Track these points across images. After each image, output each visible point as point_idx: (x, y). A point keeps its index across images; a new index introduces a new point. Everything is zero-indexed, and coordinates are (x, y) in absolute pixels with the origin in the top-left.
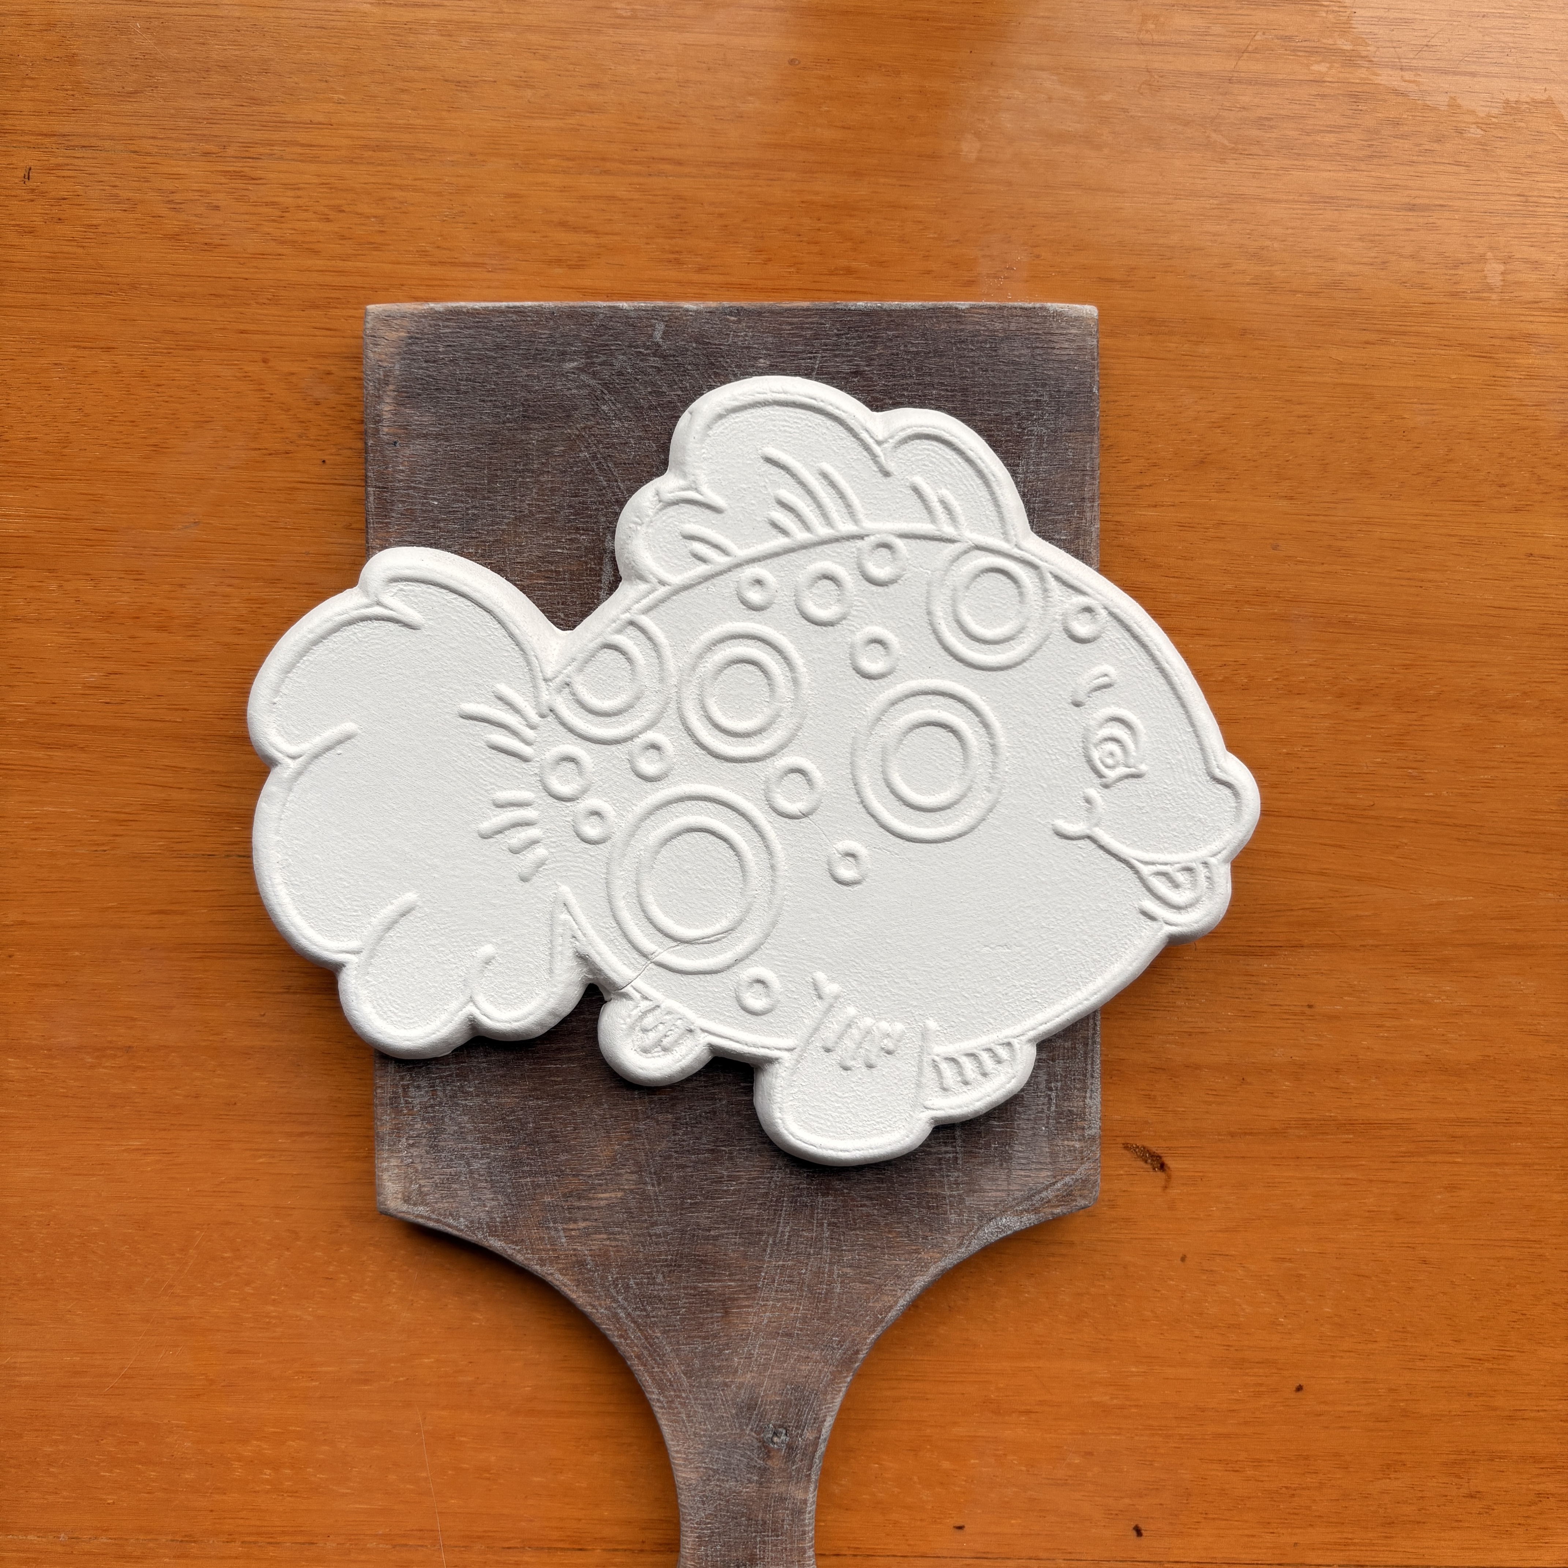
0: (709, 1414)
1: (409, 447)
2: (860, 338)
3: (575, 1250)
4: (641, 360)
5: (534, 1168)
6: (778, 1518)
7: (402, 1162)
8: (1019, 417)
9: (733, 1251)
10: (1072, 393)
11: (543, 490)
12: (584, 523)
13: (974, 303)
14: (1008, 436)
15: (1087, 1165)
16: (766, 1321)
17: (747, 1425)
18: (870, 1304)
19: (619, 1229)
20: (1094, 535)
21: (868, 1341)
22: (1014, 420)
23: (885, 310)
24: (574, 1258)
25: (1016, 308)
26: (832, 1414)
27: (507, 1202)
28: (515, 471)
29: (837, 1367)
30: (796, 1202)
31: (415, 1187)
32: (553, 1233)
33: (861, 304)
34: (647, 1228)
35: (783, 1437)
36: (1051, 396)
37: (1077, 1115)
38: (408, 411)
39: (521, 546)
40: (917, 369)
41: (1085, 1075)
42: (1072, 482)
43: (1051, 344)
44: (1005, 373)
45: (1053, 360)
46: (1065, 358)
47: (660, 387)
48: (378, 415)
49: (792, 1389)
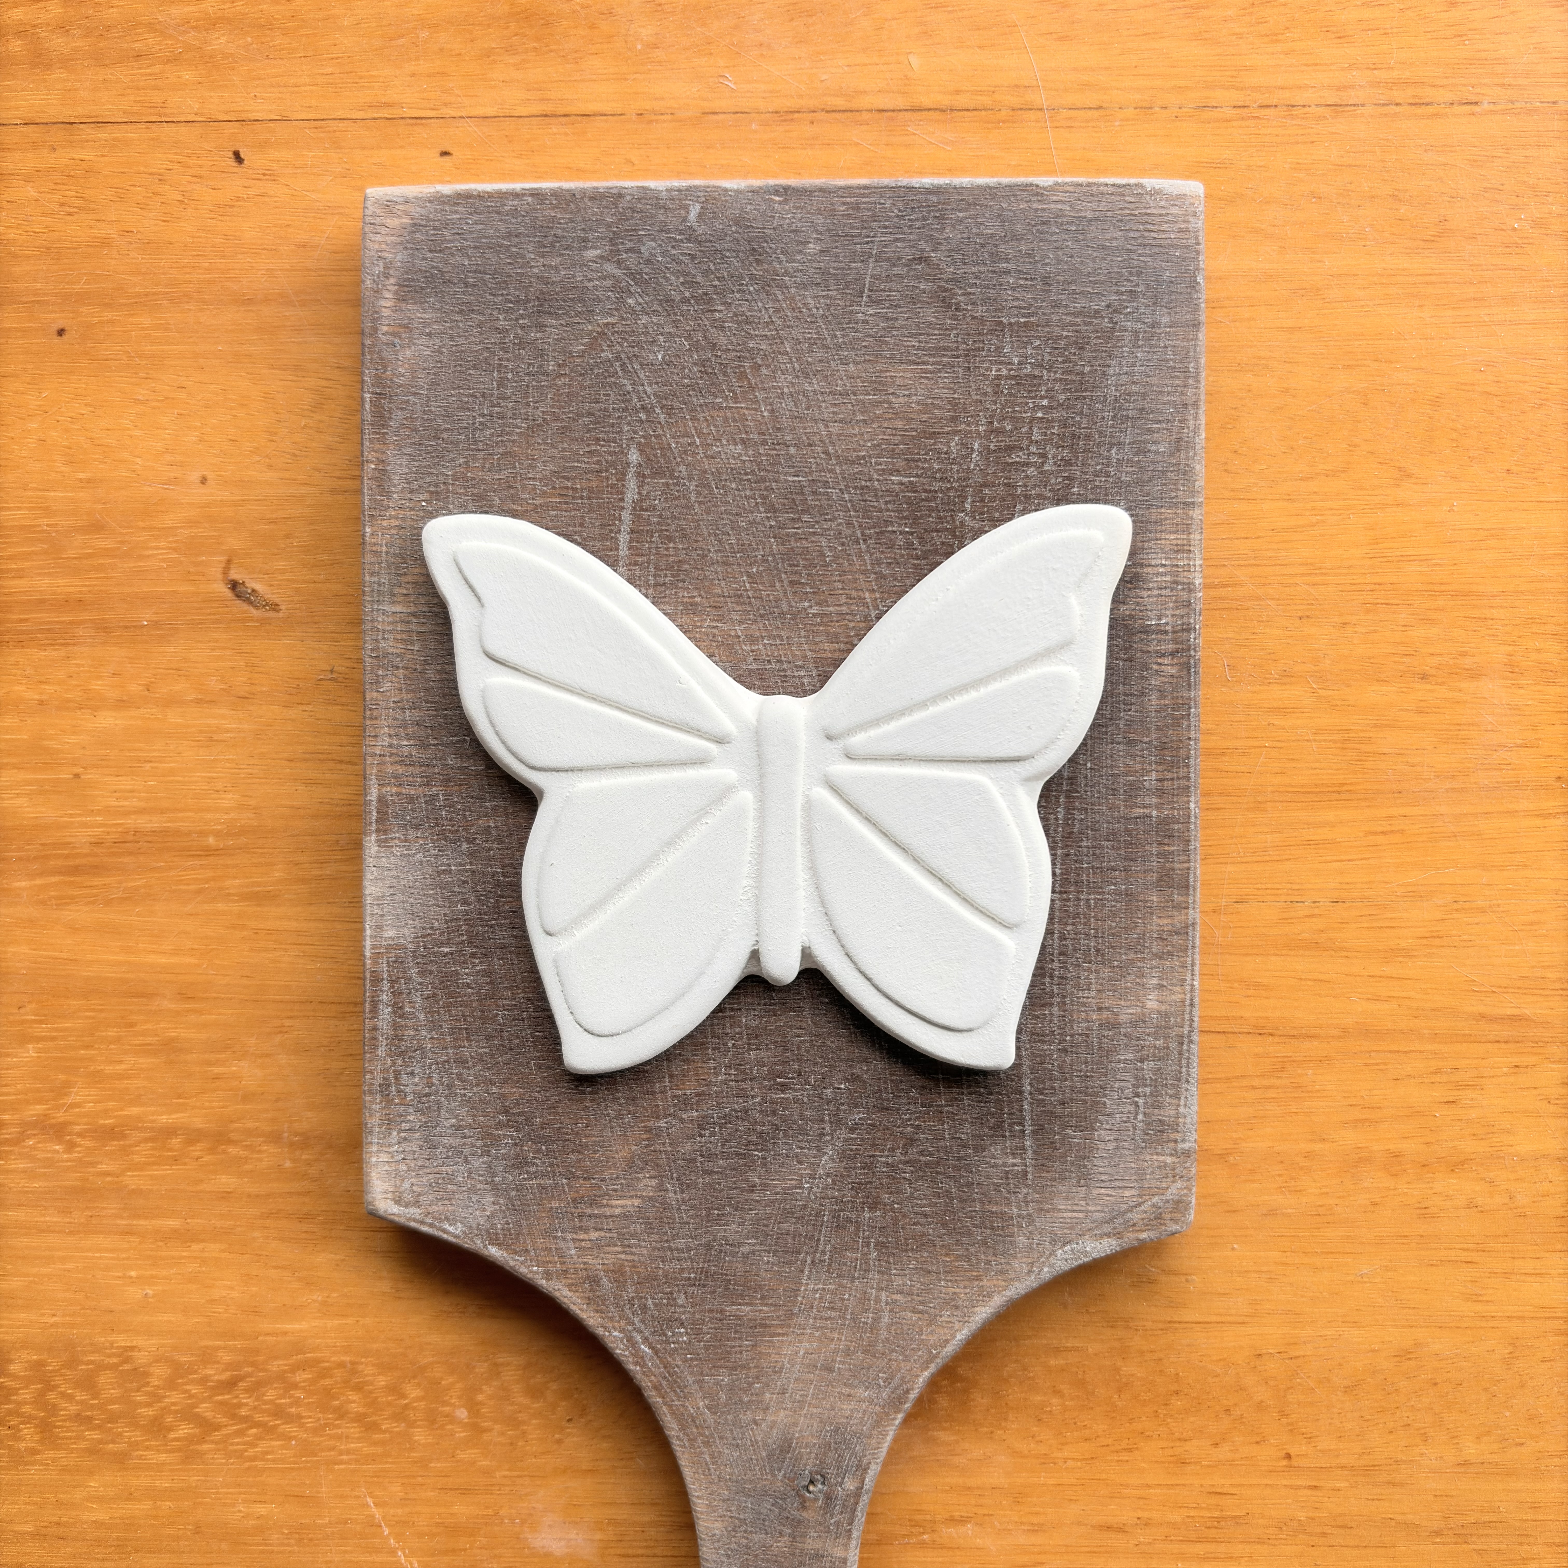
0: (736, 1454)
1: (409, 348)
2: (925, 219)
3: (585, 1263)
4: (673, 247)
5: (540, 1169)
7: (392, 1157)
8: (1110, 310)
9: (766, 1271)
10: (1172, 282)
11: (559, 395)
12: (605, 432)
13: (1056, 179)
14: (1097, 331)
15: (1179, 1184)
16: (802, 1352)
17: (779, 1470)
18: (924, 1337)
20: (1198, 447)
21: (921, 1379)
22: (1104, 313)
23: (955, 188)
24: (585, 1273)
25: (1107, 185)
26: (878, 1461)
27: (510, 1206)
28: (527, 374)
29: (884, 1407)
30: (838, 1217)
31: (406, 1185)
32: (561, 1243)
33: (927, 181)
34: (667, 1241)
35: (819, 1486)
36: (1147, 286)
37: (1169, 1126)
38: (409, 307)
39: (533, 459)
40: (991, 255)
41: (1179, 1080)
42: (1172, 385)
43: (1149, 227)
44: (1094, 259)
45: (1151, 245)
46: (1165, 242)
47: (694, 276)
48: (376, 312)
49: (832, 1430)
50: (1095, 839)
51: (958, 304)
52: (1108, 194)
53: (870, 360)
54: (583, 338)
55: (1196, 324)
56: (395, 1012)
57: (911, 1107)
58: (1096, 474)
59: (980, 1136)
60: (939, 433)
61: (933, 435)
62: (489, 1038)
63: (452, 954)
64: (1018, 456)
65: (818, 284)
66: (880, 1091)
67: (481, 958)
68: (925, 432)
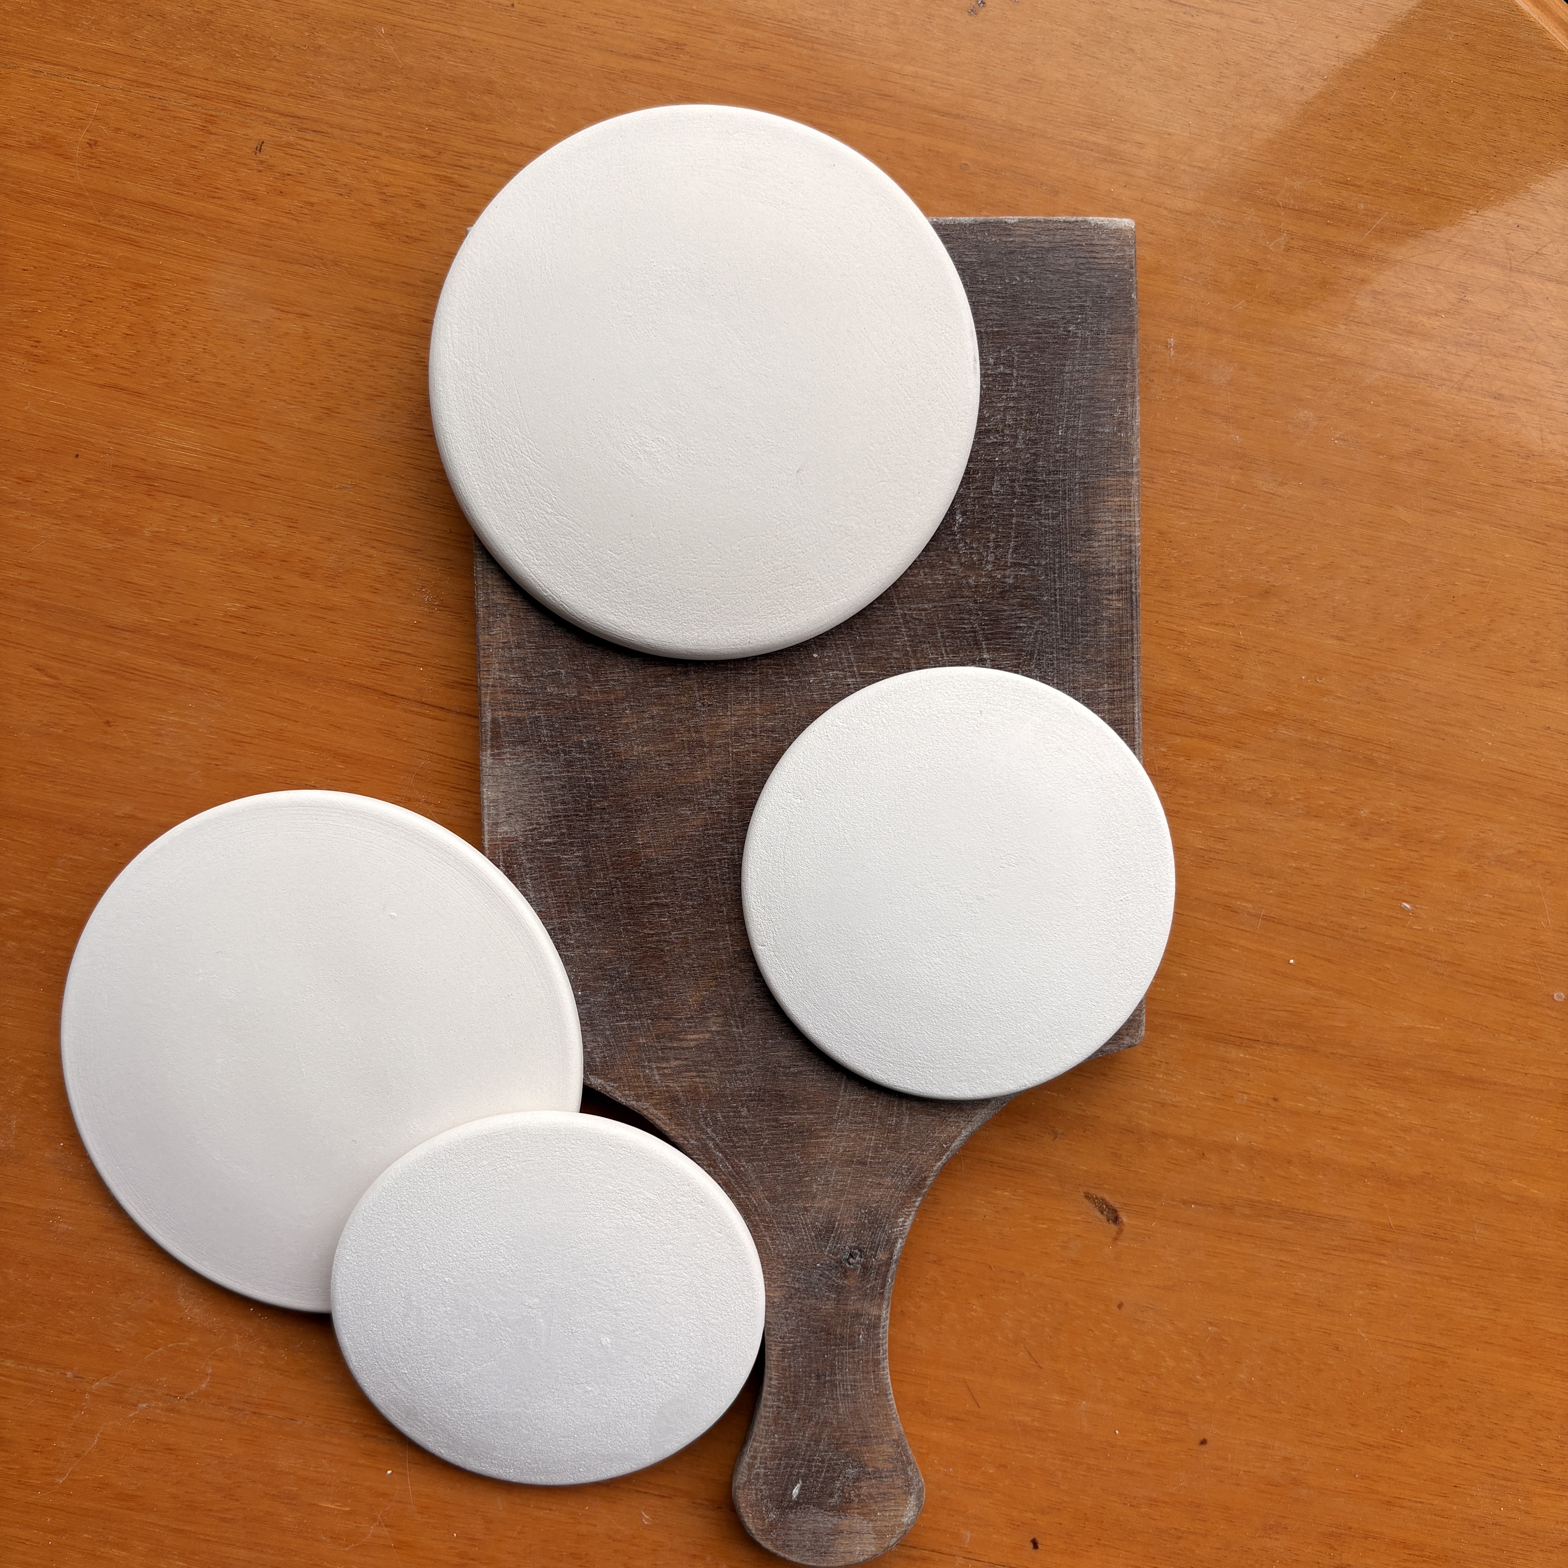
0: (791, 1236)
3: (667, 1086)
5: (630, 1012)
6: (855, 1332)
8: (1065, 321)
9: (811, 1087)
10: (1112, 298)
13: (1020, 217)
14: (1055, 338)
16: (841, 1151)
17: (826, 1247)
18: (936, 1135)
19: (708, 1067)
20: (1135, 428)
21: (935, 1168)
22: (1060, 324)
23: (941, 225)
24: (667, 1095)
25: (1059, 222)
26: (904, 1236)
27: (606, 1043)
29: (906, 1192)
32: (648, 1071)
34: (733, 1066)
35: (858, 1258)
36: (1094, 303)
42: (1114, 380)
43: (1094, 255)
44: (1051, 281)
45: (1095, 269)
46: (1106, 267)
49: (865, 1213)
52: (1061, 229)
55: (1131, 332)
58: (1057, 451)
62: (586, 909)
63: (554, 843)
64: (996, 438)
67: (578, 846)
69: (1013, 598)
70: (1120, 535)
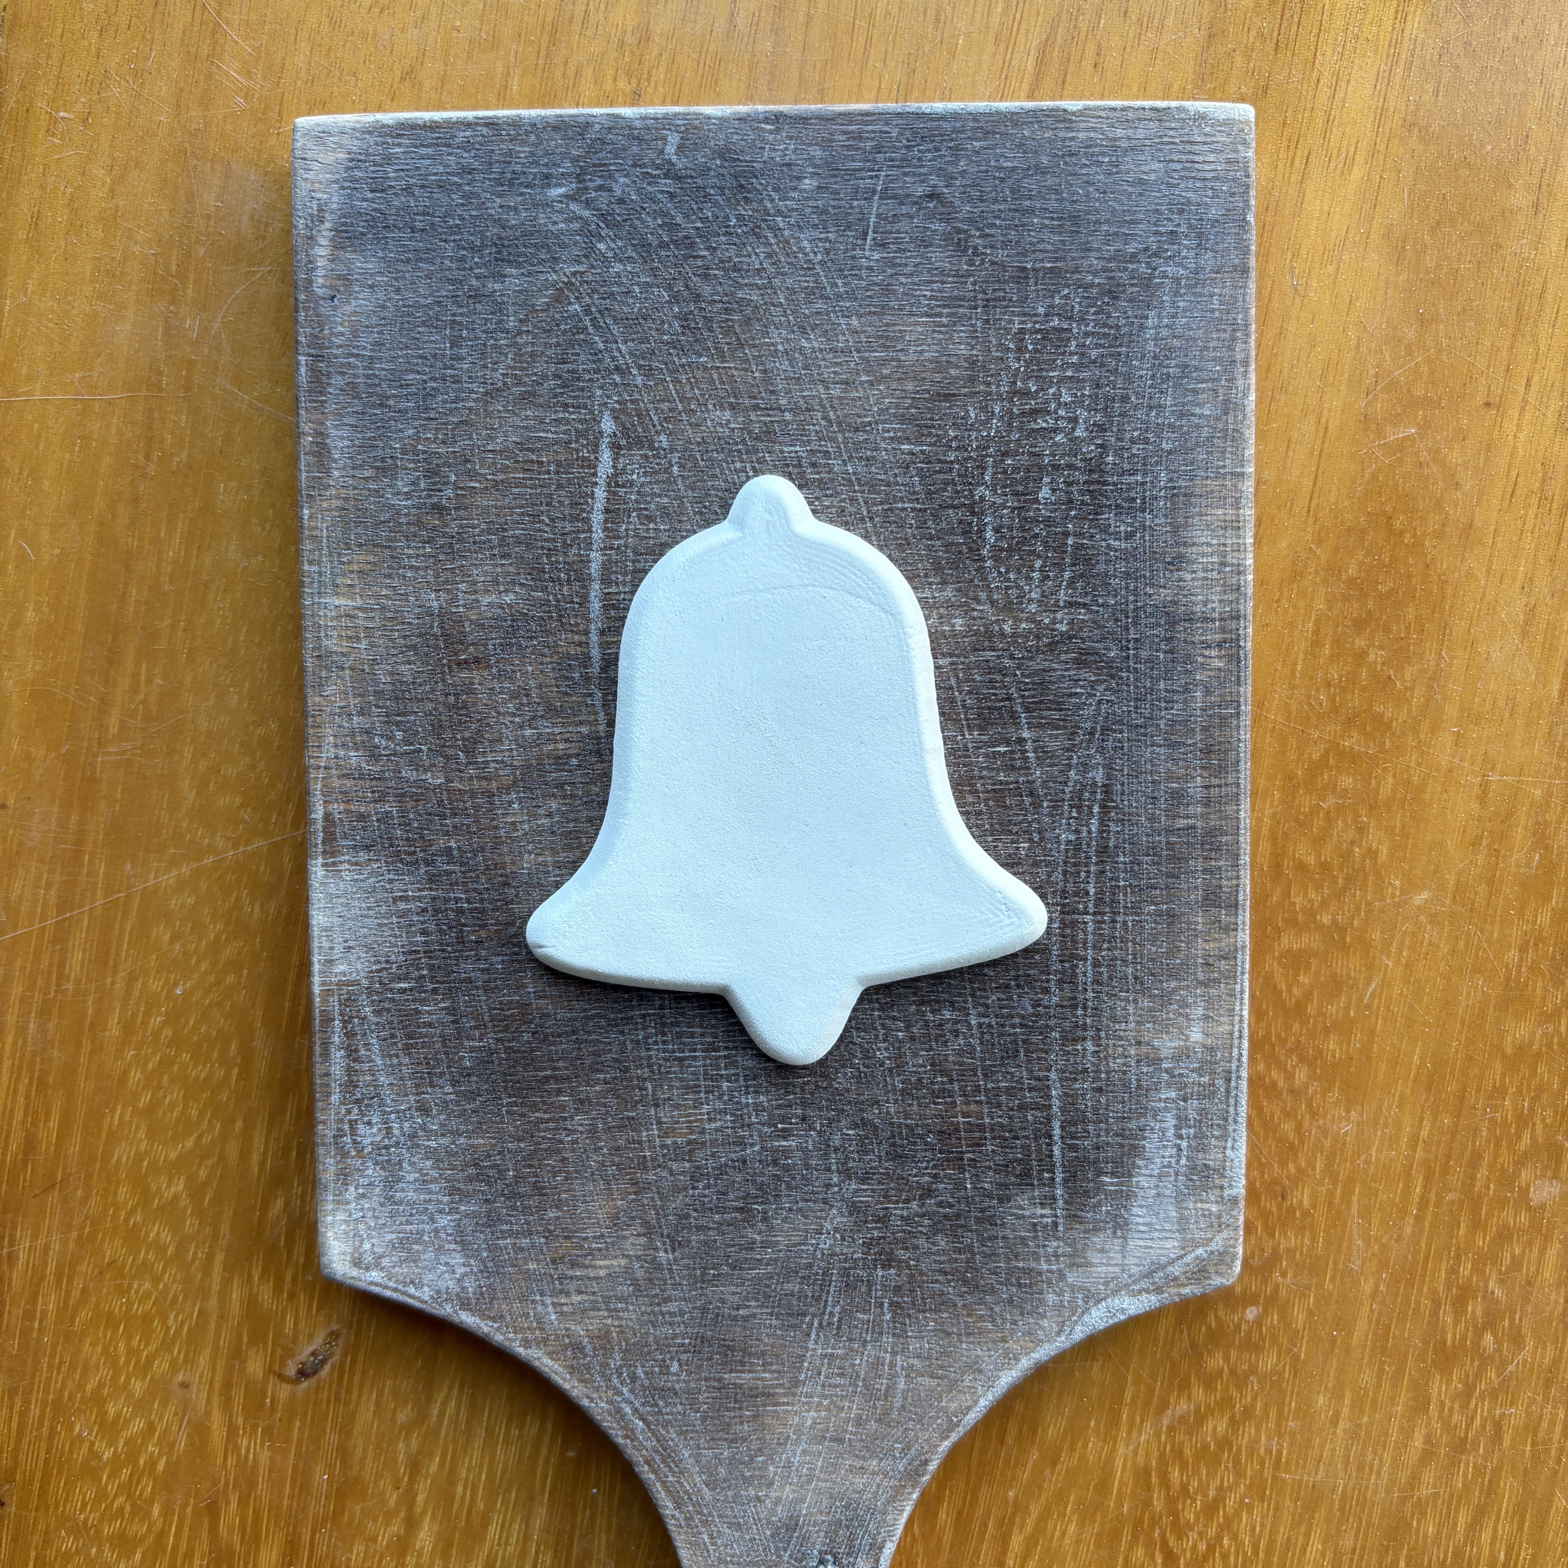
0: (737, 1535)
1: (349, 302)
2: (937, 149)
3: (567, 1329)
4: (649, 184)
5: (515, 1227)
7: (350, 1216)
8: (1148, 254)
9: (767, 1335)
10: (1218, 221)
11: (522, 355)
12: (574, 397)
13: (1087, 102)
14: (1133, 278)
15: (1225, 1234)
16: (809, 1422)
17: (785, 1550)
18: (943, 1404)
19: (623, 1305)
20: (1248, 410)
21: (940, 1449)
22: (1141, 257)
23: (971, 114)
24: (567, 1340)
25: (1144, 109)
26: (894, 1538)
27: (482, 1268)
28: (484, 332)
29: (900, 1480)
30: (848, 1276)
31: (366, 1245)
32: (540, 1308)
33: (939, 106)
34: (659, 1305)
36: (1190, 226)
37: (1215, 1170)
38: (348, 255)
39: (493, 429)
40: (1012, 191)
41: (1226, 1119)
42: (1218, 339)
43: (1191, 157)
44: (1130, 195)
45: (1194, 178)
46: (1209, 175)
47: (673, 217)
48: (311, 262)
49: (843, 1506)
50: (1133, 854)
51: (975, 248)
52: (1145, 120)
53: (874, 313)
54: (547, 289)
55: (1245, 271)
56: (349, 1056)
57: (928, 1154)
58: (1133, 441)
59: (1006, 1186)
60: (954, 395)
61: (948, 397)
62: (454, 1083)
63: (411, 990)
64: (1045, 421)
65: (815, 226)
66: (894, 1137)
67: (444, 994)
68: (939, 394)
69: (1066, 653)
70: (1225, 565)
